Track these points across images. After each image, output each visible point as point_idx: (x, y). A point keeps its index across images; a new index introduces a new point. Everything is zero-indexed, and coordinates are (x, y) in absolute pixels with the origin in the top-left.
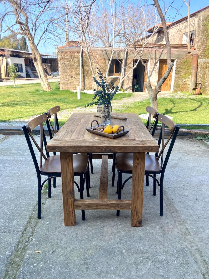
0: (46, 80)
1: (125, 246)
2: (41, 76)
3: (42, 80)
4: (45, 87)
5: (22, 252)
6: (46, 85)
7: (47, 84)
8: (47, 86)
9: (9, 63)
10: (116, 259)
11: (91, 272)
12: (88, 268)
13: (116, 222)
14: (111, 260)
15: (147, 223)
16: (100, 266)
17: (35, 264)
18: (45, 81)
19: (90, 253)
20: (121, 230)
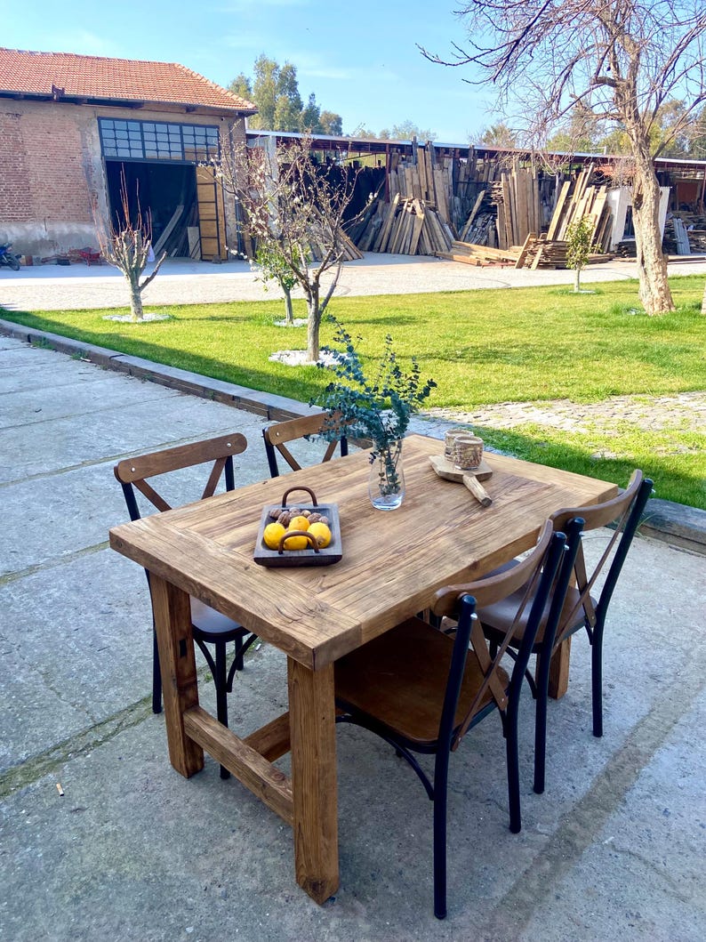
0: (657, 274)
1: (212, 919)
2: (645, 258)
3: (646, 273)
4: (649, 299)
5: (43, 769)
6: (655, 291)
7: (661, 289)
8: (657, 295)
9: (612, 206)
10: (150, 932)
11: (69, 914)
12: (76, 900)
13: (285, 839)
14: (134, 925)
15: (354, 910)
16: (100, 916)
17: (24, 812)
18: (652, 277)
19: (127, 869)
20: (262, 871)
